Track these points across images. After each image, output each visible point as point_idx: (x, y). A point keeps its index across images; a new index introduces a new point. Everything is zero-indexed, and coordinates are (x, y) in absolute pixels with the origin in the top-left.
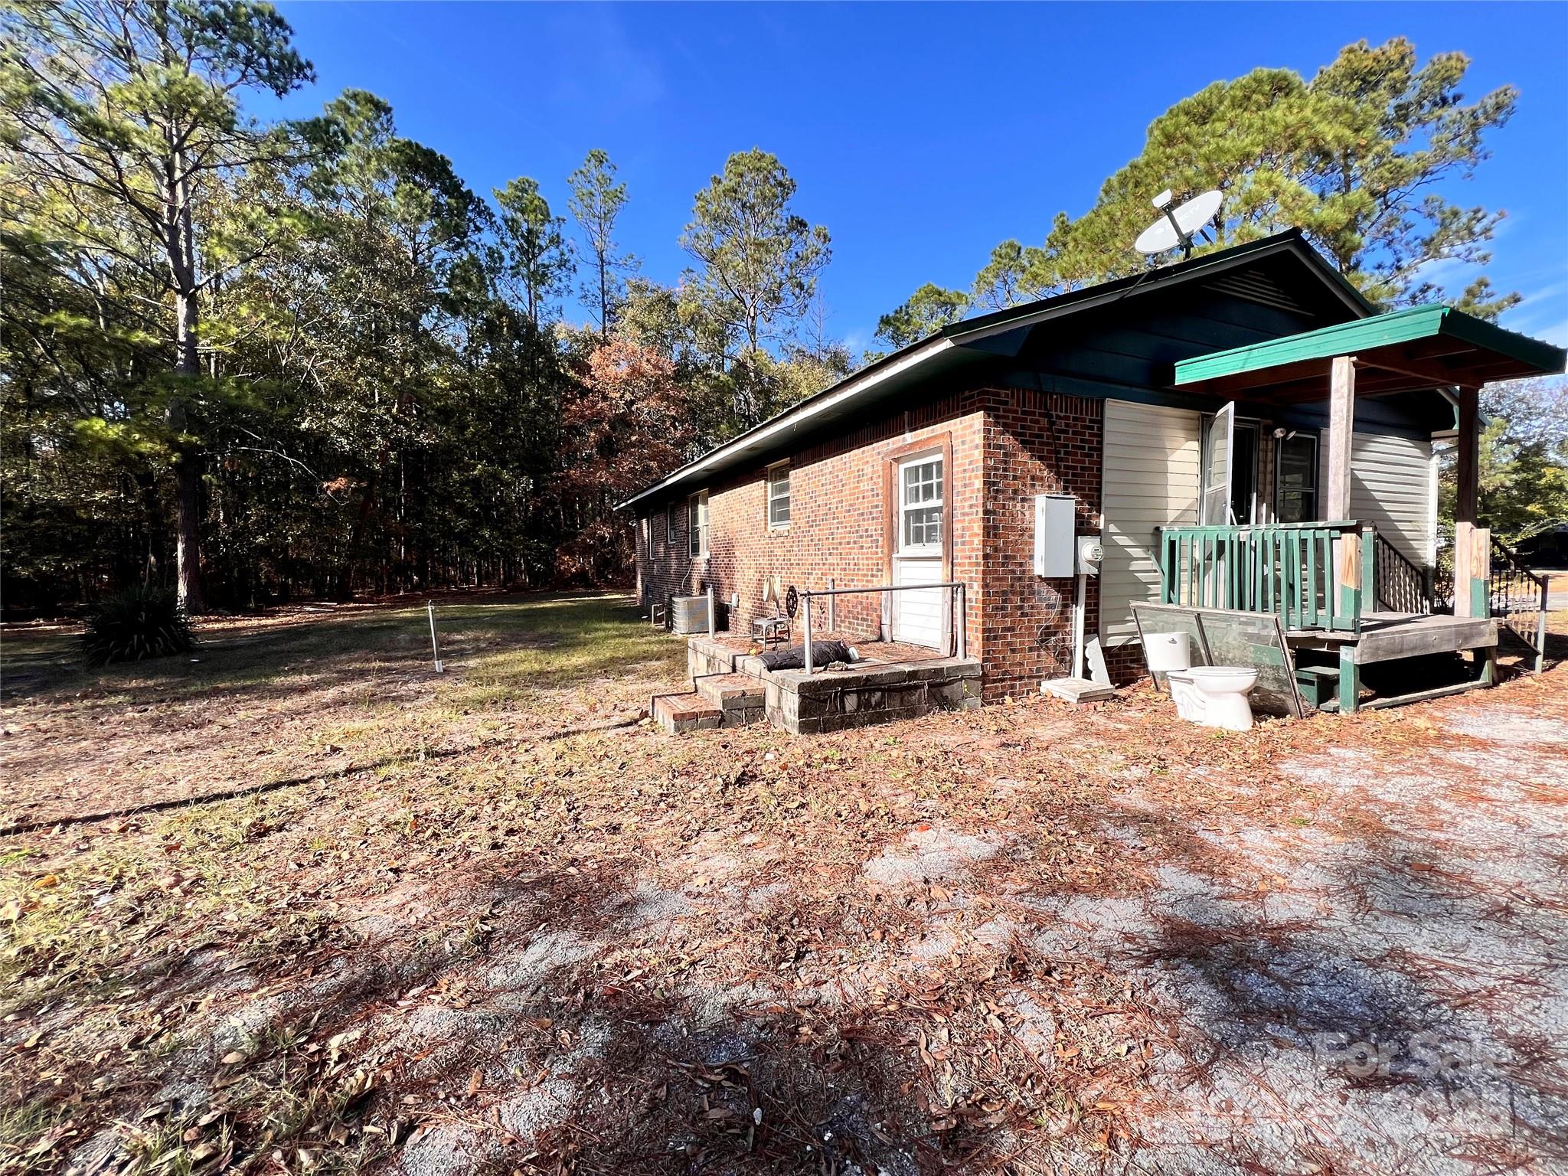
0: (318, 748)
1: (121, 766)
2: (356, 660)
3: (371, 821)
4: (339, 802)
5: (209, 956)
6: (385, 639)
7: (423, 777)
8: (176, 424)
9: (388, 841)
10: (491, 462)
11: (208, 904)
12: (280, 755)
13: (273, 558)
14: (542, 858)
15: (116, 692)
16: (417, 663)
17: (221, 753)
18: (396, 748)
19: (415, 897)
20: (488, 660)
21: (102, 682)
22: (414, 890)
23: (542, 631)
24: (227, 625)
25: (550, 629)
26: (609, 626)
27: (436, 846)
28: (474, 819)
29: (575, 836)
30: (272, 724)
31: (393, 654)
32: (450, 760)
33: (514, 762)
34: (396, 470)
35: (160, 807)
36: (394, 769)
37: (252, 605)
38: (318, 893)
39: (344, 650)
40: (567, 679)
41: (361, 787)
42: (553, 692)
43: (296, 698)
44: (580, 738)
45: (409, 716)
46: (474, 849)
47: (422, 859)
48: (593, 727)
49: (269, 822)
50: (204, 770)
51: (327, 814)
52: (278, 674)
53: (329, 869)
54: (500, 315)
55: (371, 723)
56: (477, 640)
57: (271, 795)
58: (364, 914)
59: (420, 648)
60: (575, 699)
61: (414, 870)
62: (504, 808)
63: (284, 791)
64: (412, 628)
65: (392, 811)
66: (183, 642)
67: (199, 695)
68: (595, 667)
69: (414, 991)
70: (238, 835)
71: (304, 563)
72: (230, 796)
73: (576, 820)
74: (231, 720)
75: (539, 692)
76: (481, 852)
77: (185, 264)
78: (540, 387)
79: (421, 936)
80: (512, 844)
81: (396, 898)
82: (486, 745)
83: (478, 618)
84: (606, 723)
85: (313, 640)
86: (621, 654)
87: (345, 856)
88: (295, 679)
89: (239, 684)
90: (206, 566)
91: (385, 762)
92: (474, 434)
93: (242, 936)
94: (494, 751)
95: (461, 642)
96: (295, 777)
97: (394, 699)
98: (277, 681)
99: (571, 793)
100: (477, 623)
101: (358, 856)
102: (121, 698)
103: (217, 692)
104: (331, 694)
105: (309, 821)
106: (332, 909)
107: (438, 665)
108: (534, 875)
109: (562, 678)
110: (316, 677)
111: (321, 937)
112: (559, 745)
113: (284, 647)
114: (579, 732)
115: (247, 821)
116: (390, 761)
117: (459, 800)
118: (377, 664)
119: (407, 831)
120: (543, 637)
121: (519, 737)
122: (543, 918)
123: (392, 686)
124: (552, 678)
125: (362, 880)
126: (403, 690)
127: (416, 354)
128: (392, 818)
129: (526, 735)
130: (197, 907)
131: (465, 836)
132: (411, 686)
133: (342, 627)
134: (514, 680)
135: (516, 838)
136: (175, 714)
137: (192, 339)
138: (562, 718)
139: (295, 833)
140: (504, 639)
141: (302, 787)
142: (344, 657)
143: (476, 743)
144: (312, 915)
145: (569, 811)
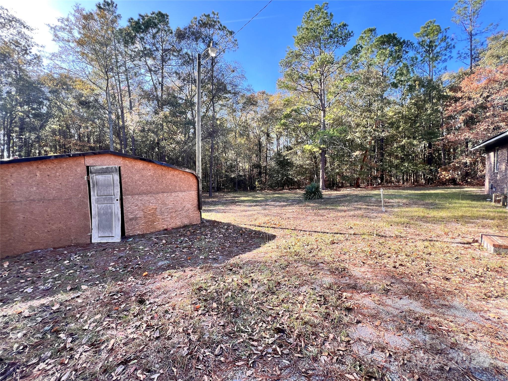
0: (347, 227)
1: (309, 222)
2: (359, 205)
3: (359, 248)
4: (351, 241)
5: (322, 265)
6: (368, 199)
7: (375, 241)
8: (321, 144)
9: (362, 255)
10: (409, 138)
11: (323, 254)
12: (338, 226)
13: (340, 176)
14: (412, 277)
15: (309, 206)
16: (377, 208)
17: (326, 223)
18: (368, 231)
19: (368, 271)
20: (402, 209)
21: (307, 203)
22: (368, 270)
23: (427, 201)
24: (329, 193)
25: (431, 201)
26: (464, 202)
27: (376, 261)
28: (389, 257)
29: (428, 275)
30: (337, 218)
31: (370, 204)
32: (384, 238)
33: (406, 244)
34: (374, 146)
35: (315, 232)
36: (365, 237)
37: (335, 188)
38: (344, 261)
39: (357, 201)
40: (435, 221)
41: (357, 239)
42: (428, 224)
43: (343, 213)
44: (437, 243)
45: (373, 223)
46: (387, 266)
47: (371, 263)
48: (444, 240)
49: (335, 241)
50: (323, 226)
51: (348, 243)
52: (339, 206)
53: (347, 257)
54: (415, 81)
55: (362, 223)
56: (399, 202)
57: (336, 235)
58: (354, 270)
59: (378, 203)
60: (439, 229)
61: (368, 265)
62: (400, 257)
63: (338, 235)
64: (376, 197)
65: (364, 248)
66: (321, 197)
67: (323, 209)
68: (452, 218)
69: (364, 293)
70: (329, 242)
71: (347, 176)
72: (328, 233)
73: (429, 270)
74: (329, 216)
75: (421, 223)
76: (390, 267)
77: (323, 102)
78: (433, 104)
79: (368, 281)
80: (401, 269)
81: (363, 269)
82: (397, 236)
83: (401, 195)
84: (453, 240)
85: (348, 198)
86: (468, 214)
87: (351, 255)
88: (343, 208)
89: (331, 207)
90: (326, 178)
91: (364, 234)
92: (402, 129)
93: (328, 263)
94: (399, 239)
95: (393, 203)
96: (341, 232)
97: (368, 217)
98: (339, 208)
99: (428, 260)
100: (400, 196)
101: (354, 256)
102: (310, 207)
103: (326, 209)
104: (352, 213)
105: (344, 244)
106: (347, 266)
107: (383, 209)
108: (408, 281)
109: (434, 220)
110: (348, 208)
111: (344, 270)
112: (427, 243)
113: (342, 199)
114: (437, 241)
115: (331, 240)
116: (365, 234)
117: (385, 251)
118: (364, 207)
119: (368, 254)
120: (427, 204)
121: (410, 237)
122: (409, 294)
123: (368, 214)
124: (429, 219)
125: (354, 262)
126: (372, 215)
127: (382, 107)
128: (364, 249)
129: (413, 237)
130: (321, 254)
131: (385, 261)
132: (374, 214)
133: (356, 195)
134: (412, 218)
135: (403, 268)
136: (319, 212)
137: (324, 121)
138: (430, 234)
139: (340, 246)
140: (410, 203)
141: (343, 235)
142: (356, 203)
143: (394, 235)
144: (342, 265)
145: (426, 266)
